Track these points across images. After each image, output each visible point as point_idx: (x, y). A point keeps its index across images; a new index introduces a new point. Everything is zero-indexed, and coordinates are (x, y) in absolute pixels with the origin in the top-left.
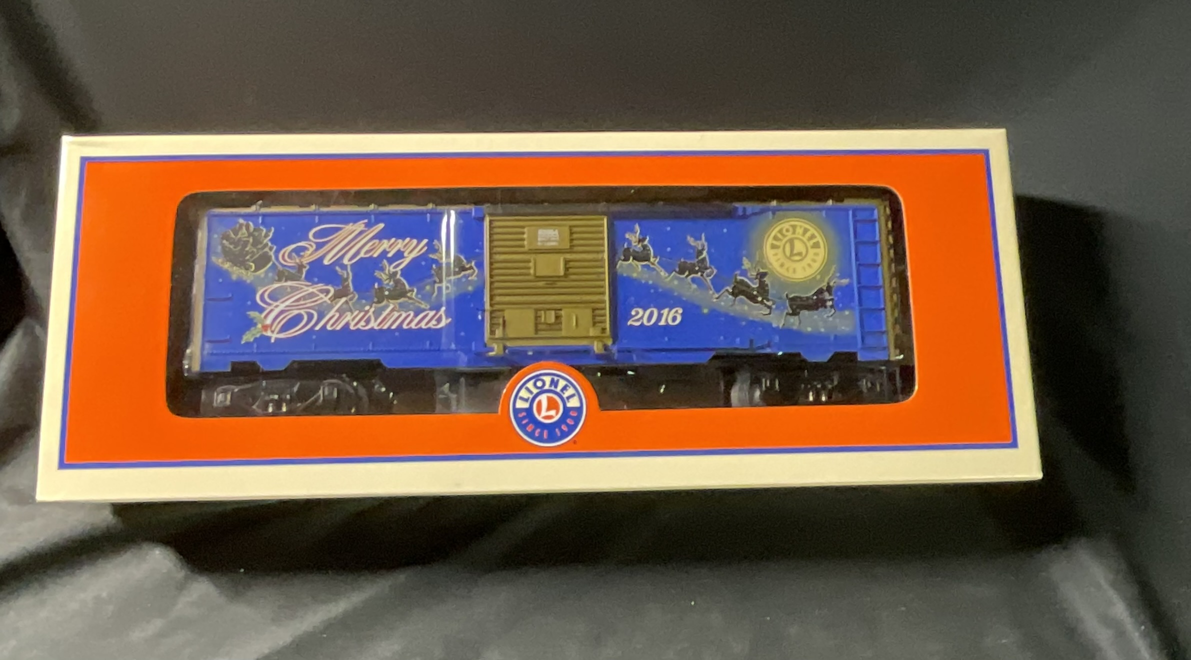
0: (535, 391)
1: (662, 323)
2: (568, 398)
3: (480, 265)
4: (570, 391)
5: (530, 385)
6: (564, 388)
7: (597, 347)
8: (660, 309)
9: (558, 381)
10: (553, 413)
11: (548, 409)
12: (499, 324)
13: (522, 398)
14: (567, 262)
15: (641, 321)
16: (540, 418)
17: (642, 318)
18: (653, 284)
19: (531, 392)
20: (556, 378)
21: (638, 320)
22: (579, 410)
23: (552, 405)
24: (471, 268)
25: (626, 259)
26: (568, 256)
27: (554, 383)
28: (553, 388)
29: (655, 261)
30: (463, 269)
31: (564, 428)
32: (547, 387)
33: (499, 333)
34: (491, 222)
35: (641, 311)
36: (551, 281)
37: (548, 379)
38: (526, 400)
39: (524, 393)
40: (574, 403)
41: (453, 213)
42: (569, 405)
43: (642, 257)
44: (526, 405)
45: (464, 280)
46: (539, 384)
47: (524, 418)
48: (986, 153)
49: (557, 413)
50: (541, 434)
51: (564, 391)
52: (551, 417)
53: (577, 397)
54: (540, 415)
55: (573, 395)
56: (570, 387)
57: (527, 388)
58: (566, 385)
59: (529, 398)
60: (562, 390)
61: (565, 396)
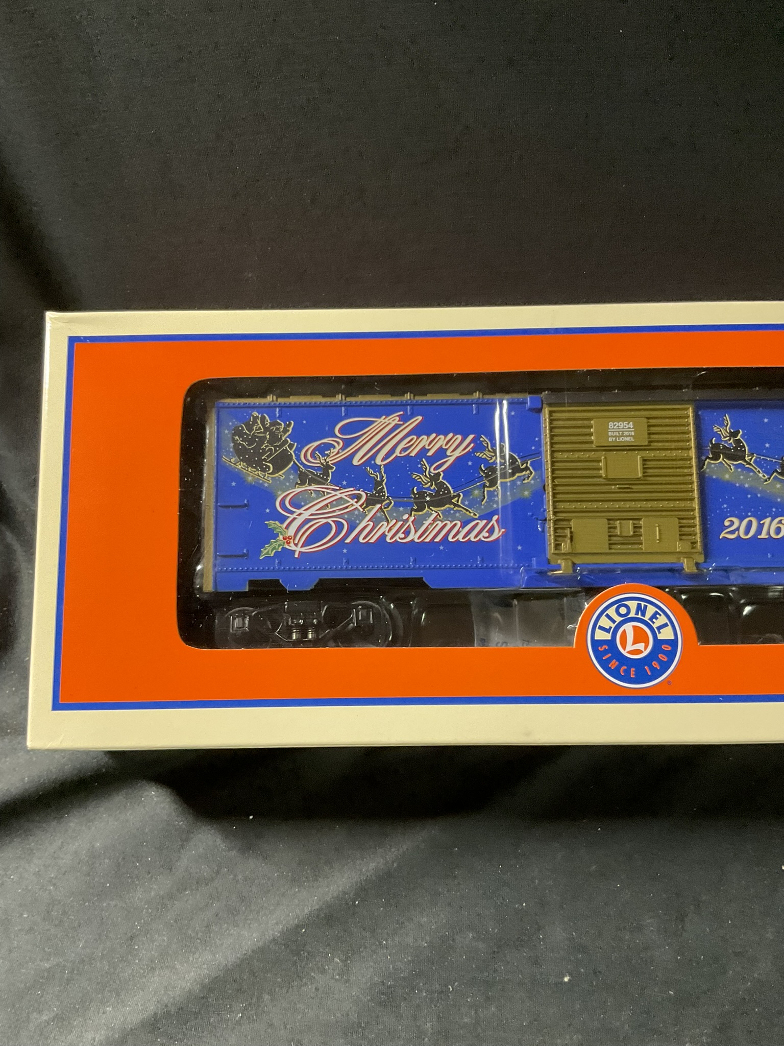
0: (618, 619)
1: (764, 535)
2: (659, 628)
3: (538, 466)
4: (662, 620)
5: (612, 612)
6: (654, 616)
7: (688, 566)
8: (760, 518)
9: (645, 607)
10: (641, 646)
11: (634, 643)
12: (565, 536)
13: (601, 628)
14: (645, 461)
15: (737, 532)
16: (625, 653)
17: (738, 529)
18: (750, 487)
19: (614, 621)
20: (643, 604)
21: (732, 532)
22: (673, 643)
23: (639, 637)
24: (527, 469)
25: (716, 458)
26: (647, 454)
27: (641, 610)
28: (639, 616)
29: (751, 459)
30: (516, 470)
31: (655, 664)
32: (632, 614)
33: (565, 547)
34: (551, 413)
35: (736, 521)
36: (627, 485)
37: (633, 605)
38: (607, 631)
39: (604, 622)
40: (666, 634)
41: (505, 403)
42: (660, 637)
43: (736, 454)
44: (608, 636)
45: (519, 483)
46: (623, 610)
47: (606, 652)
49: (646, 648)
50: (627, 672)
51: (654, 620)
52: (639, 652)
53: (670, 627)
54: (624, 649)
55: (665, 625)
56: (660, 615)
57: (608, 616)
58: (656, 613)
59: (611, 628)
60: (651, 619)
61: (655, 626)
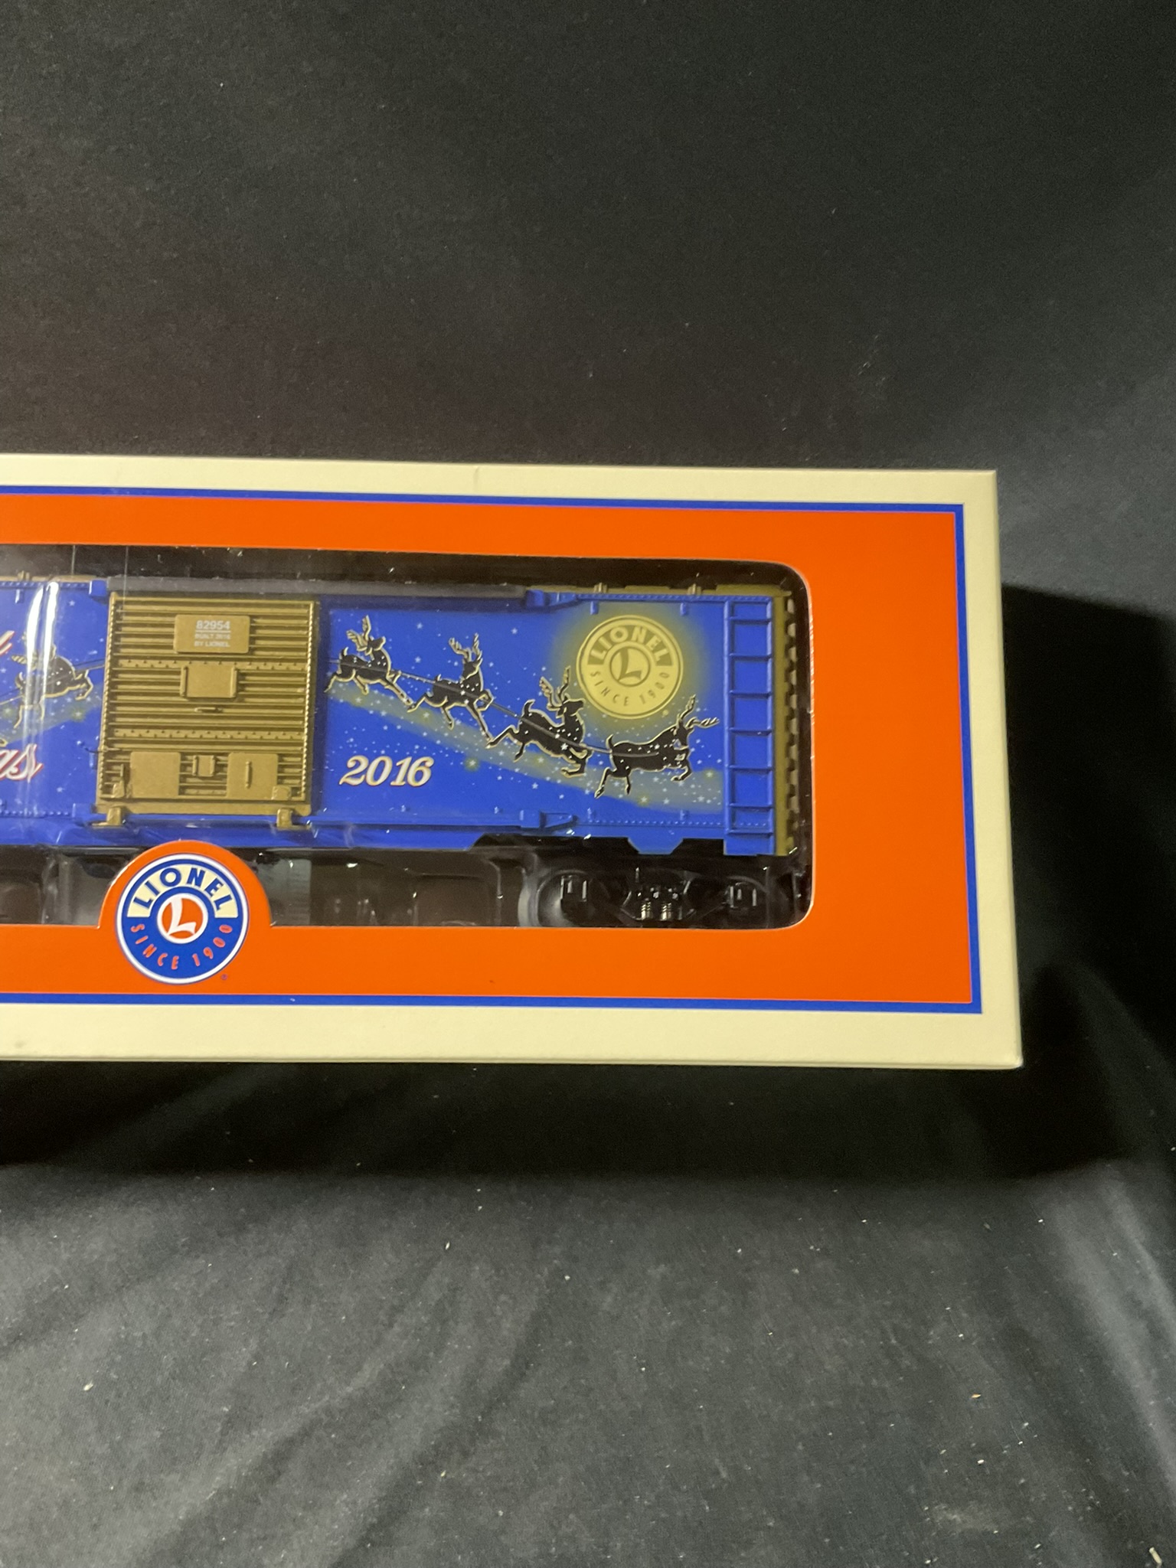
0: (163, 889)
1: (399, 781)
2: (219, 902)
3: (97, 677)
4: (224, 891)
5: (155, 879)
6: (213, 886)
7: (283, 819)
8: (395, 759)
9: (202, 873)
10: (190, 927)
11: (182, 922)
12: (118, 775)
13: (138, 901)
14: (241, 675)
15: (363, 777)
16: (167, 935)
17: (365, 771)
18: (387, 715)
19: (156, 892)
20: (199, 869)
21: (357, 776)
22: (236, 923)
23: (190, 913)
24: (83, 680)
25: (346, 674)
26: (245, 666)
27: (196, 877)
28: (193, 885)
29: (393, 679)
30: (69, 681)
31: (208, 952)
32: (183, 883)
33: (118, 789)
34: (118, 604)
35: (364, 761)
36: (216, 706)
37: (185, 870)
38: (146, 905)
39: (143, 893)
40: (228, 911)
41: (54, 587)
42: (218, 914)
43: (373, 672)
44: (145, 913)
45: (69, 700)
46: (171, 877)
47: (140, 934)
48: (957, 510)
49: (197, 929)
50: (167, 961)
51: (213, 891)
52: (187, 934)
53: (233, 901)
54: (167, 929)
55: (227, 898)
56: (222, 885)
57: (148, 884)
58: (216, 882)
59: (150, 901)
60: (208, 889)
61: (212, 899)
